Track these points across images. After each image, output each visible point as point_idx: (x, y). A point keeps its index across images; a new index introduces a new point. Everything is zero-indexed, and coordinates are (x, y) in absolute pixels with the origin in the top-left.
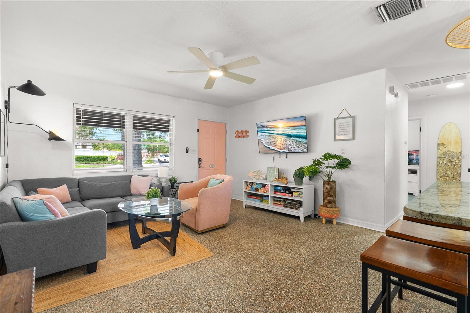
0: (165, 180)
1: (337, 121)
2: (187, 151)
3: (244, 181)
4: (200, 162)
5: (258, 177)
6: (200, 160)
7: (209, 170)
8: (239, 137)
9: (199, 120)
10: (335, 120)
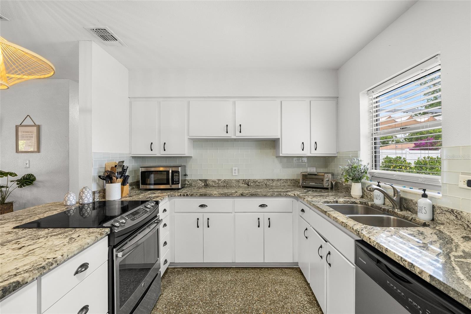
1: (20, 129)
10: (17, 127)
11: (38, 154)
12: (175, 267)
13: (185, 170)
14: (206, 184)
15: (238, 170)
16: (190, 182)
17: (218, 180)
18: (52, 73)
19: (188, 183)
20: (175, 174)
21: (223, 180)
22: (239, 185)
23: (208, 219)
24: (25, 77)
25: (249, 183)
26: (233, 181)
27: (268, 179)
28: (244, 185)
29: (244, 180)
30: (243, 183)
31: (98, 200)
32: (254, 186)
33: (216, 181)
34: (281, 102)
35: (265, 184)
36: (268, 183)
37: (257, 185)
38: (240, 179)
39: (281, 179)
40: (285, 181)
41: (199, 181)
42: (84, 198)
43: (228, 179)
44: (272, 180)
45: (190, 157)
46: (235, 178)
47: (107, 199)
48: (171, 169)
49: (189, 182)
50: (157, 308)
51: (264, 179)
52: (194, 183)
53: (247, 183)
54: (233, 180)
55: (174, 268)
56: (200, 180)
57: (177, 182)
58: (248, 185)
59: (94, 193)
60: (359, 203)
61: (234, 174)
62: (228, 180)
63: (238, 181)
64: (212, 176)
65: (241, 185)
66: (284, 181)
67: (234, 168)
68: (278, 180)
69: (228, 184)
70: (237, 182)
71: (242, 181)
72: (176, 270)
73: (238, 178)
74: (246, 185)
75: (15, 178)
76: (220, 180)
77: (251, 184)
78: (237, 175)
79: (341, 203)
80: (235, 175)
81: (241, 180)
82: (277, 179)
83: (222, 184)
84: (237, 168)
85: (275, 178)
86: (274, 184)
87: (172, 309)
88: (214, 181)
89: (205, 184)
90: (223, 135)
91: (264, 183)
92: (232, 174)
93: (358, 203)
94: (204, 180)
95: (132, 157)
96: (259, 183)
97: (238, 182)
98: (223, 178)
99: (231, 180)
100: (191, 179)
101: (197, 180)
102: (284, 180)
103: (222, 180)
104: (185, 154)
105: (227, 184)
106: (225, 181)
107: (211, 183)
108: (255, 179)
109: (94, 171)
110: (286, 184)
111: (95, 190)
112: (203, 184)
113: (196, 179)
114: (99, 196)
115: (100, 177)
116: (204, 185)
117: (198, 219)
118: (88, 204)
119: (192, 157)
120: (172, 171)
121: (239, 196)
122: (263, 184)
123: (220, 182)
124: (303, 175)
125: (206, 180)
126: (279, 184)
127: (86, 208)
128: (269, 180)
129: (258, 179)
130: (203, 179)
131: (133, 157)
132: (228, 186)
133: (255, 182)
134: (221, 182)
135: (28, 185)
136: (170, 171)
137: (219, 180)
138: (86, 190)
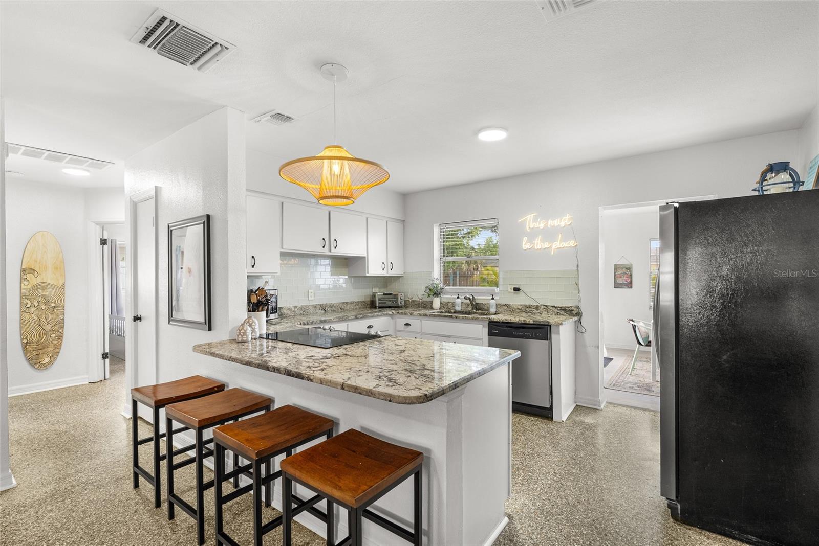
15: (314, 294)
21: (299, 307)
26: (310, 307)
27: (343, 301)
29: (321, 305)
30: (320, 308)
32: (331, 311)
33: (292, 308)
34: (367, 219)
36: (343, 307)
39: (353, 302)
43: (305, 305)
44: (347, 303)
46: (311, 304)
51: (339, 303)
53: (324, 308)
58: (325, 311)
63: (315, 307)
64: (288, 303)
65: (318, 311)
67: (309, 292)
69: (304, 311)
73: (315, 303)
76: (297, 307)
77: (327, 309)
78: (314, 299)
80: (311, 299)
81: (318, 305)
82: (350, 302)
83: (298, 312)
84: (312, 291)
88: (289, 309)
89: (280, 313)
91: (340, 307)
92: (309, 299)
96: (335, 307)
98: (299, 305)
99: (308, 306)
106: (301, 308)
107: (286, 312)
108: (331, 303)
123: (296, 310)
125: (281, 307)
129: (334, 302)
133: (331, 306)
134: (298, 310)
137: (295, 307)
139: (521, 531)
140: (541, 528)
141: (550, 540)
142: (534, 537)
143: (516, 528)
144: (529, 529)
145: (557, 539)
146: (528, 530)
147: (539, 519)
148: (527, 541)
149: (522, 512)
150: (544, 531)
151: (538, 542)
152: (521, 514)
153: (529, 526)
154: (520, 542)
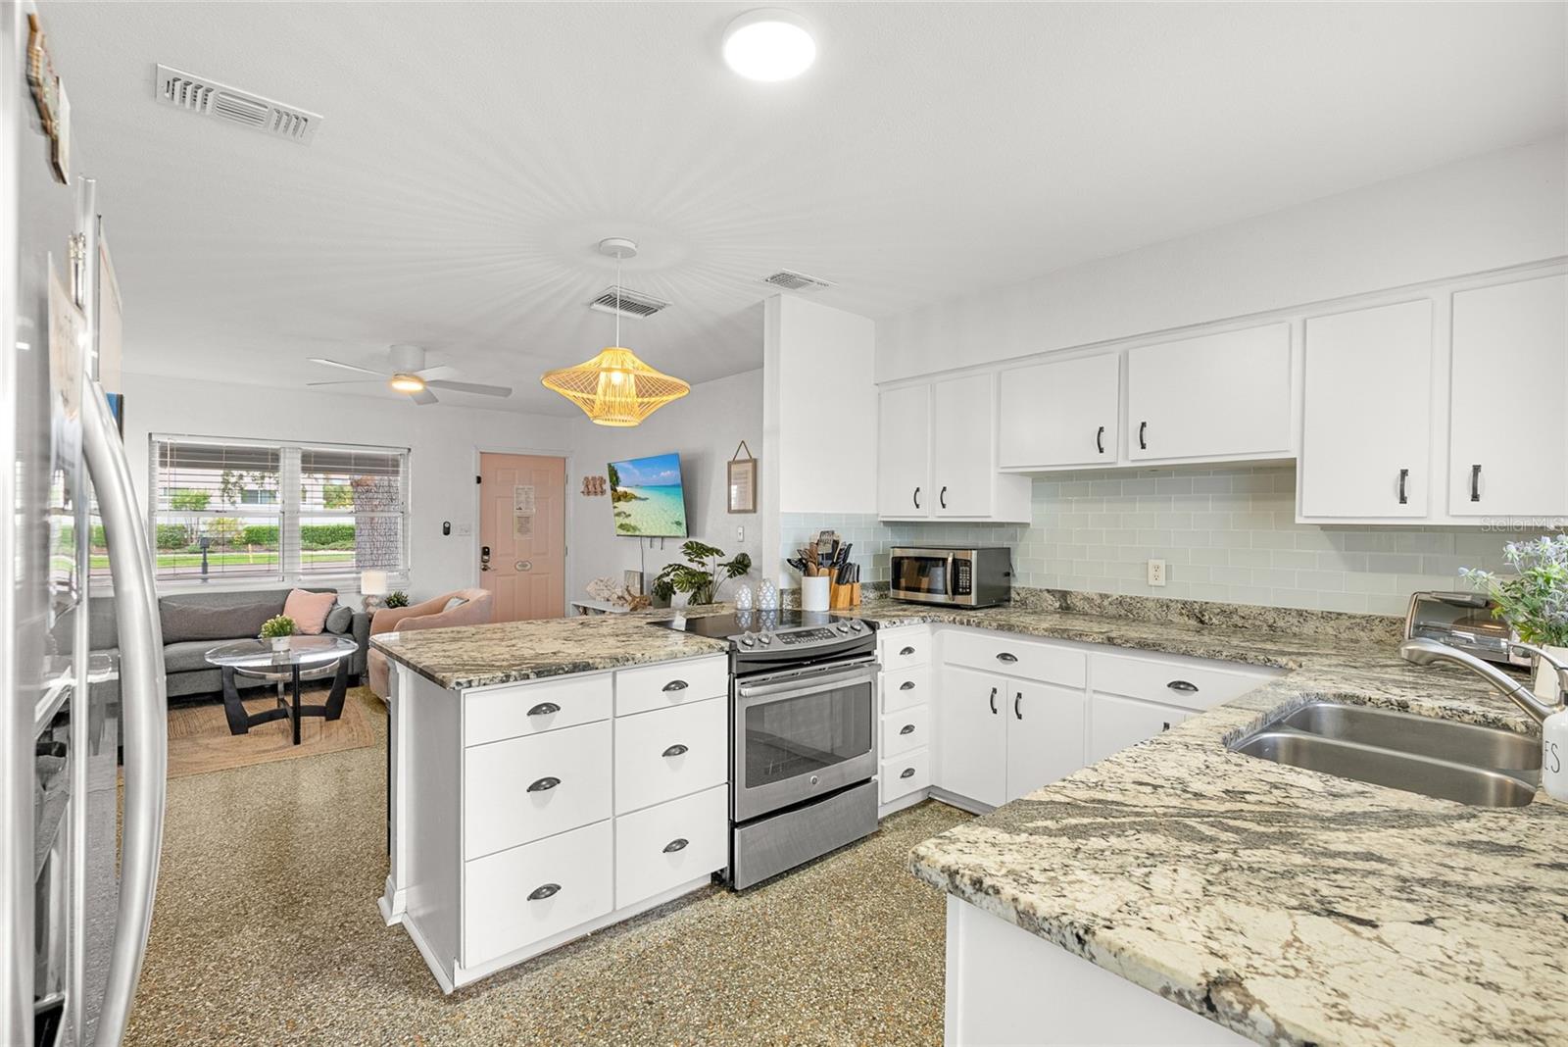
0: (377, 601)
1: (734, 468)
2: (447, 531)
3: (572, 603)
4: (486, 557)
5: (606, 594)
6: (486, 551)
7: (514, 575)
8: (589, 493)
9: (481, 453)
10: (730, 464)
11: (754, 514)
12: (949, 802)
13: (1009, 559)
14: (1065, 603)
15: (1168, 568)
16: (1023, 594)
17: (1101, 595)
18: (687, 392)
19: (1018, 598)
20: (961, 568)
21: (1115, 598)
22: (1169, 618)
23: (1019, 695)
24: (665, 398)
25: (1203, 615)
26: (1150, 604)
27: (1280, 607)
28: (1186, 619)
29: (1185, 603)
30: (1184, 612)
31: (790, 607)
32: (1224, 626)
33: (1095, 598)
35: (1269, 626)
37: (1236, 626)
38: (1173, 598)
39: (1340, 614)
40: (1358, 620)
41: (1046, 594)
42: (761, 598)
43: (1134, 595)
44: (1300, 613)
45: (1025, 525)
46: (1154, 594)
47: (804, 608)
48: (951, 554)
49: (1019, 594)
50: (856, 852)
51: (1263, 608)
52: (1032, 598)
53: (1199, 616)
54: (1147, 599)
55: (947, 805)
56: (1048, 591)
57: (966, 588)
58: (1202, 622)
59: (782, 592)
60: (1523, 727)
61: (1152, 582)
62: (1131, 598)
63: (1166, 605)
64: (1084, 584)
65: (1176, 619)
66: (1353, 621)
67: (1152, 562)
68: (1326, 616)
69: (1131, 611)
70: (1162, 606)
71: (1180, 606)
72: (948, 809)
73: (1165, 596)
74: (1193, 622)
75: (724, 560)
76: (1107, 597)
77: (1210, 619)
78: (1164, 584)
79: (1426, 713)
80: (1156, 583)
81: (1177, 601)
82: (1322, 612)
83: (1112, 610)
84: (1162, 564)
85: (1316, 606)
86: (1308, 628)
87: (880, 864)
88: (1088, 600)
89: (1064, 605)
90: (1090, 458)
91: (1265, 621)
92: (1147, 582)
93: (1519, 730)
94: (1059, 591)
95: (884, 522)
96: (1243, 618)
97: (1165, 608)
98: (1116, 592)
99: (1141, 600)
100: (1027, 586)
101: (1041, 591)
102: (1355, 617)
103: (1112, 596)
104: (989, 517)
105: (1128, 610)
106: (1121, 602)
107: (1080, 604)
108: (1228, 605)
109: (786, 550)
110: (1362, 633)
111: (786, 588)
112: (1057, 605)
113: (1038, 587)
114: (792, 601)
115: (789, 561)
116: (1061, 607)
117: (995, 691)
118: (768, 612)
119: (1029, 524)
120: (954, 560)
121: (1103, 643)
122: (1258, 623)
123: (1106, 603)
124: (1423, 601)
125: (1066, 592)
126: (1331, 631)
127: (764, 618)
128: (1287, 611)
129: (1241, 603)
130: (1059, 589)
131: (886, 523)
132: (1132, 616)
133: (1226, 612)
134: (1110, 604)
135: (740, 573)
136: (950, 560)
137: (1104, 597)
138: (765, 584)
139: (410, 1001)
140: (385, 1030)
141: (352, 1029)
142: (383, 1012)
143: (423, 998)
144: (403, 1014)
145: (345, 1040)
146: (402, 1010)
147: (407, 1038)
148: (386, 1000)
149: (446, 1022)
150: (377, 1032)
151: (368, 1012)
152: (445, 1019)
153: (408, 1017)
154: (394, 991)
